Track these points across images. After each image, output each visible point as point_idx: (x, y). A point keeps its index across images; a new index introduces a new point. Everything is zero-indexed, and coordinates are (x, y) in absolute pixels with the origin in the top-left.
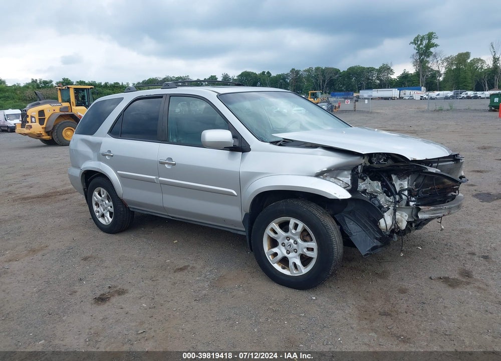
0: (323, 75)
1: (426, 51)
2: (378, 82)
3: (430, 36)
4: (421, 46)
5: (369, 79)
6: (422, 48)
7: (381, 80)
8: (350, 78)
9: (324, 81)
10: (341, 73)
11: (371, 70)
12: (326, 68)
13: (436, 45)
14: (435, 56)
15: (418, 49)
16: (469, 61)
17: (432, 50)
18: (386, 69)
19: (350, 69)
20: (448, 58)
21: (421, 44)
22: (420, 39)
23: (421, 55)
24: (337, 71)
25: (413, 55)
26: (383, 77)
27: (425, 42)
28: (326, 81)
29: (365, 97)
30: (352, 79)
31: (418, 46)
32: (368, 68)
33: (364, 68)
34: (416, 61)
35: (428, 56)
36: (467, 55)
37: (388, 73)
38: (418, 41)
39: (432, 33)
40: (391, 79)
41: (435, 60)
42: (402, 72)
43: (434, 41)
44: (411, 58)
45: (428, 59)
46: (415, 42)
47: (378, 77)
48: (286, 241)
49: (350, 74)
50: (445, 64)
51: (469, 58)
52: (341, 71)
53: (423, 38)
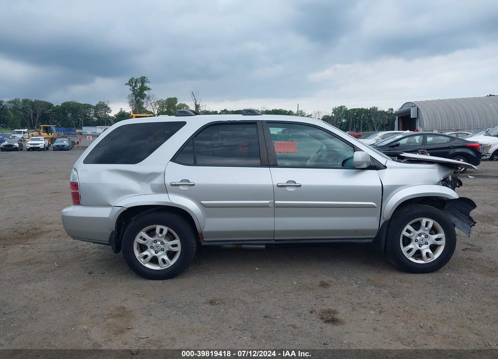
0: (33, 108)
1: (141, 93)
2: (96, 119)
3: (143, 80)
4: (136, 88)
5: (86, 116)
6: (136, 90)
7: (99, 118)
8: (65, 114)
9: (35, 115)
10: (54, 108)
11: (88, 107)
12: (37, 102)
13: (149, 89)
14: (148, 98)
15: (134, 90)
16: (176, 105)
17: (145, 92)
18: (103, 107)
19: (64, 104)
20: (159, 101)
21: (136, 86)
22: (134, 81)
23: (136, 96)
24: (50, 106)
25: (129, 96)
26: (101, 113)
27: (139, 85)
28: (38, 115)
29: (88, 134)
30: (68, 114)
31: (133, 88)
32: (85, 105)
33: (80, 105)
34: (132, 101)
35: (143, 98)
36: (175, 100)
37: (106, 111)
38: (132, 83)
39: (144, 78)
40: (109, 117)
41: (149, 102)
42: (119, 111)
43: (146, 85)
44: (127, 98)
45: (142, 101)
46: (130, 83)
47: (95, 114)
48: (418, 238)
49: (65, 109)
50: (158, 107)
51: (177, 103)
52: (55, 106)
53: (136, 81)
